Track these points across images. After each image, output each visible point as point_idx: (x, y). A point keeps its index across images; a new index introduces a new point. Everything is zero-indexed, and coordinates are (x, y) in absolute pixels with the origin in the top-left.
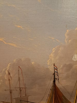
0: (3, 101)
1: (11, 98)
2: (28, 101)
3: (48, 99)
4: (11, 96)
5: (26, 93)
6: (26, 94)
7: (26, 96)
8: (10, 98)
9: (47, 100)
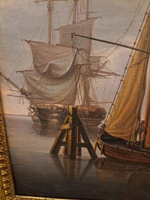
0: (29, 40)
1: (50, 28)
2: (93, 37)
3: (141, 30)
4: (50, 20)
5: (90, 11)
6: (88, 13)
7: (88, 19)
8: (47, 28)
9: (141, 32)
